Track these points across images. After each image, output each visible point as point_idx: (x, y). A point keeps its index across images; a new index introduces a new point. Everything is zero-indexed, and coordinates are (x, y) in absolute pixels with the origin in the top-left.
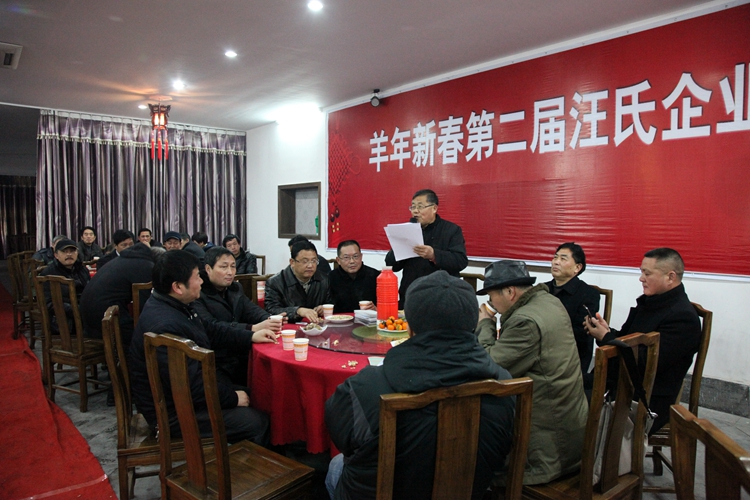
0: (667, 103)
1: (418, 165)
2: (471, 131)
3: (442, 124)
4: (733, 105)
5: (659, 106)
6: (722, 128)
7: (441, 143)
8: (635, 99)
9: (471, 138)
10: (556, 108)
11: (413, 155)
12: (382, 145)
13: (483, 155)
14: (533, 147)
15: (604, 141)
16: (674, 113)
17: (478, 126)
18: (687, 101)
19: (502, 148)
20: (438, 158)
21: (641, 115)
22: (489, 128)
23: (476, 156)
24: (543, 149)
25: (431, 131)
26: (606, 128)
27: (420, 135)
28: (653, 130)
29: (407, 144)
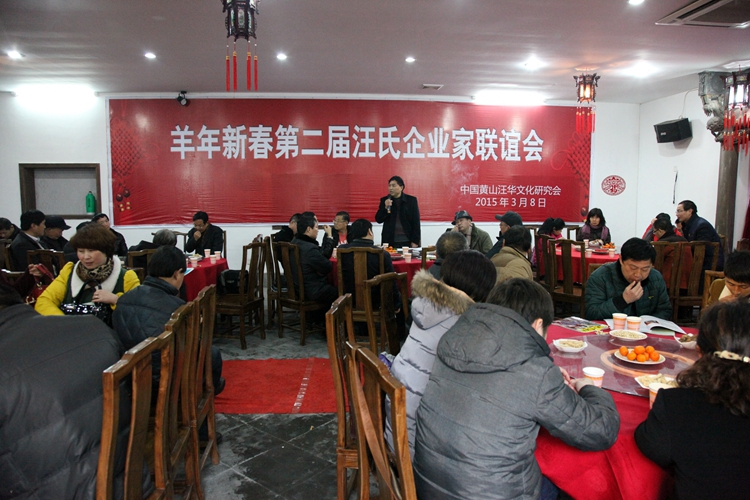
0: (406, 139)
1: (229, 157)
2: (279, 138)
3: (251, 129)
4: (434, 146)
5: (401, 140)
7: (252, 143)
8: (390, 135)
9: (279, 143)
10: (344, 132)
11: (223, 149)
12: (186, 137)
13: (290, 155)
14: (328, 154)
15: (373, 155)
16: (409, 144)
17: (285, 135)
18: (414, 140)
19: (305, 152)
20: (250, 154)
21: (393, 144)
22: (295, 138)
23: (284, 155)
24: (335, 156)
25: (242, 133)
26: (374, 148)
27: (230, 134)
28: (399, 152)
29: (216, 140)
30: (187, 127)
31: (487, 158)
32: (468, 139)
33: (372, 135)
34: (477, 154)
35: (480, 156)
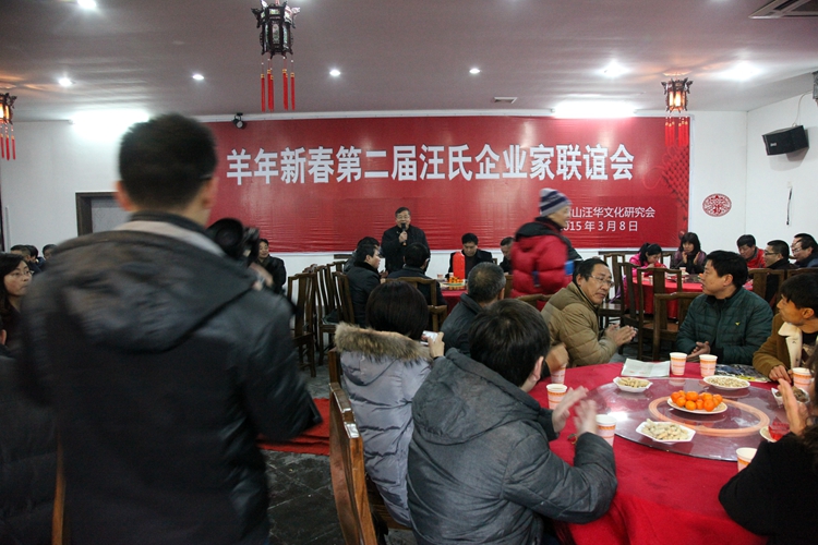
0: (478, 158)
1: (288, 181)
2: (341, 160)
3: (311, 151)
4: (509, 165)
5: (473, 160)
6: (505, 175)
7: (312, 167)
8: (460, 154)
9: (340, 165)
10: (410, 152)
11: (281, 173)
12: (243, 162)
13: (352, 178)
14: (394, 176)
15: (442, 176)
16: (482, 164)
17: (347, 157)
18: (488, 159)
19: (368, 175)
20: (309, 178)
21: (464, 164)
22: (357, 160)
23: (346, 178)
24: (401, 178)
25: (301, 155)
26: (443, 169)
27: (288, 157)
28: (470, 173)
29: (274, 164)
30: (244, 151)
31: (569, 177)
32: (548, 156)
33: (440, 155)
34: (558, 173)
35: (562, 175)
